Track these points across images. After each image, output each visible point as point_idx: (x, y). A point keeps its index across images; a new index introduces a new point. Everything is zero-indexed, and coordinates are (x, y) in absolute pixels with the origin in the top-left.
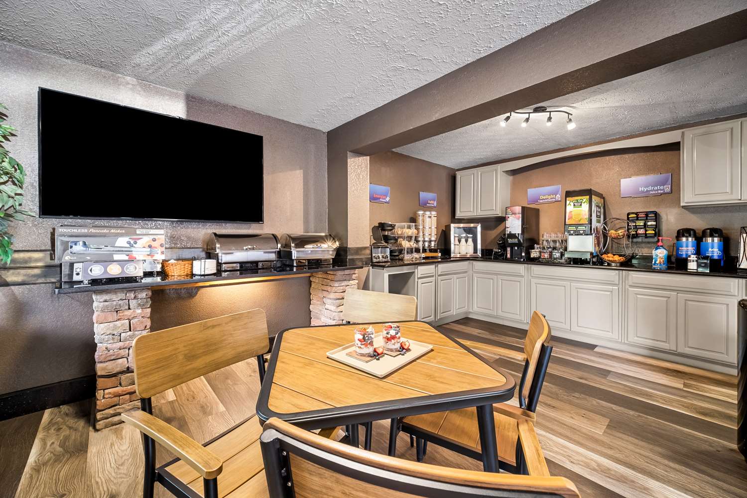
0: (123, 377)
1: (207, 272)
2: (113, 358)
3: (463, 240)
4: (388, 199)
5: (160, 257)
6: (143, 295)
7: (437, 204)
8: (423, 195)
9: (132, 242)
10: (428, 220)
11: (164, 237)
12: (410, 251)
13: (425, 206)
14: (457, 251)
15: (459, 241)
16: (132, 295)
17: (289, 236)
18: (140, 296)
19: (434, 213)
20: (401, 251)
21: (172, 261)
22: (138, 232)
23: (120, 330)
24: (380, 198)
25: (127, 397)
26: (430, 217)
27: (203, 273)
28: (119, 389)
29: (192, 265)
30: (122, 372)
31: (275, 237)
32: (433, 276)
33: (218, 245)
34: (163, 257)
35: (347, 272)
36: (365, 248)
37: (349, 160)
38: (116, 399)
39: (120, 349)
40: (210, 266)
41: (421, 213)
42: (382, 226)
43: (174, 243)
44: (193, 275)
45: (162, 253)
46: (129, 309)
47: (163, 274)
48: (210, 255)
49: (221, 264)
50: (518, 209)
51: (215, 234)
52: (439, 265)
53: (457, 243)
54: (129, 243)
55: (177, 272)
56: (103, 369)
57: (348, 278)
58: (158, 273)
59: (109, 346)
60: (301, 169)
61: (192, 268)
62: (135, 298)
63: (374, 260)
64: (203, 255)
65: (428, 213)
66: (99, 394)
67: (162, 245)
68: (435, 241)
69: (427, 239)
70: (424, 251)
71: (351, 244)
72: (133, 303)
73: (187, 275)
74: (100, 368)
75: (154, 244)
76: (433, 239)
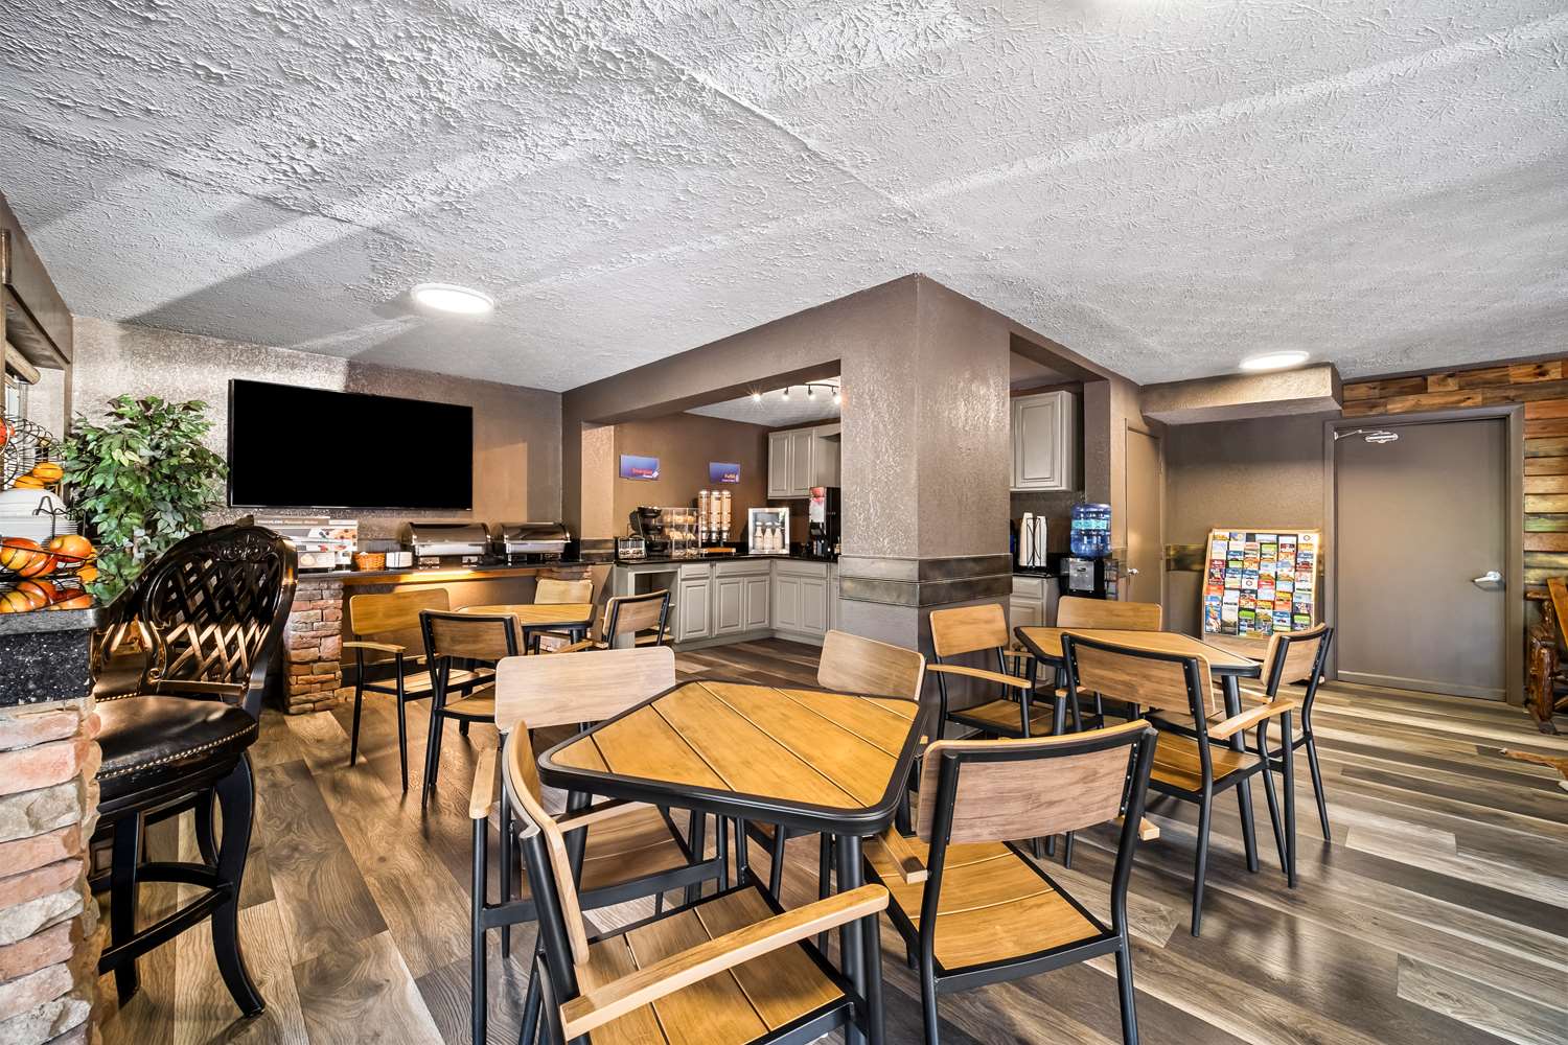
0: (315, 665)
1: (401, 565)
2: (306, 645)
3: (769, 531)
4: (656, 474)
5: (351, 548)
6: (336, 586)
7: (740, 479)
8: (715, 467)
9: (324, 533)
10: (715, 504)
11: (356, 528)
12: (683, 545)
13: (716, 483)
14: (759, 544)
15: (764, 532)
16: (326, 586)
17: (503, 526)
18: (333, 587)
19: (726, 493)
20: (665, 546)
21: (364, 553)
22: (331, 522)
23: (312, 620)
24: (642, 474)
25: (318, 685)
26: (719, 499)
27: (397, 566)
28: (311, 677)
29: (385, 557)
30: (315, 661)
31: (484, 526)
32: (707, 578)
33: (414, 537)
34: (355, 549)
35: (575, 569)
36: (606, 541)
37: (583, 433)
38: (307, 686)
39: (313, 637)
40: (405, 559)
41: (704, 493)
42: (642, 512)
43: (362, 535)
44: (386, 568)
45: (354, 544)
46: (322, 599)
47: (354, 566)
48: (405, 546)
49: (418, 557)
50: (822, 491)
51: (411, 524)
52: (718, 564)
53: (759, 533)
54: (321, 534)
55: (369, 564)
56: (298, 656)
57: (577, 576)
58: (348, 567)
59: (302, 634)
60: (524, 441)
61: (385, 560)
62: (328, 588)
63: (622, 556)
64: (399, 547)
65: (716, 494)
66: (293, 680)
67: (354, 537)
68: (728, 532)
69: (714, 529)
70: (704, 545)
71: (586, 535)
72: (326, 593)
73: (380, 568)
74: (294, 655)
75: (345, 535)
76: (725, 528)
